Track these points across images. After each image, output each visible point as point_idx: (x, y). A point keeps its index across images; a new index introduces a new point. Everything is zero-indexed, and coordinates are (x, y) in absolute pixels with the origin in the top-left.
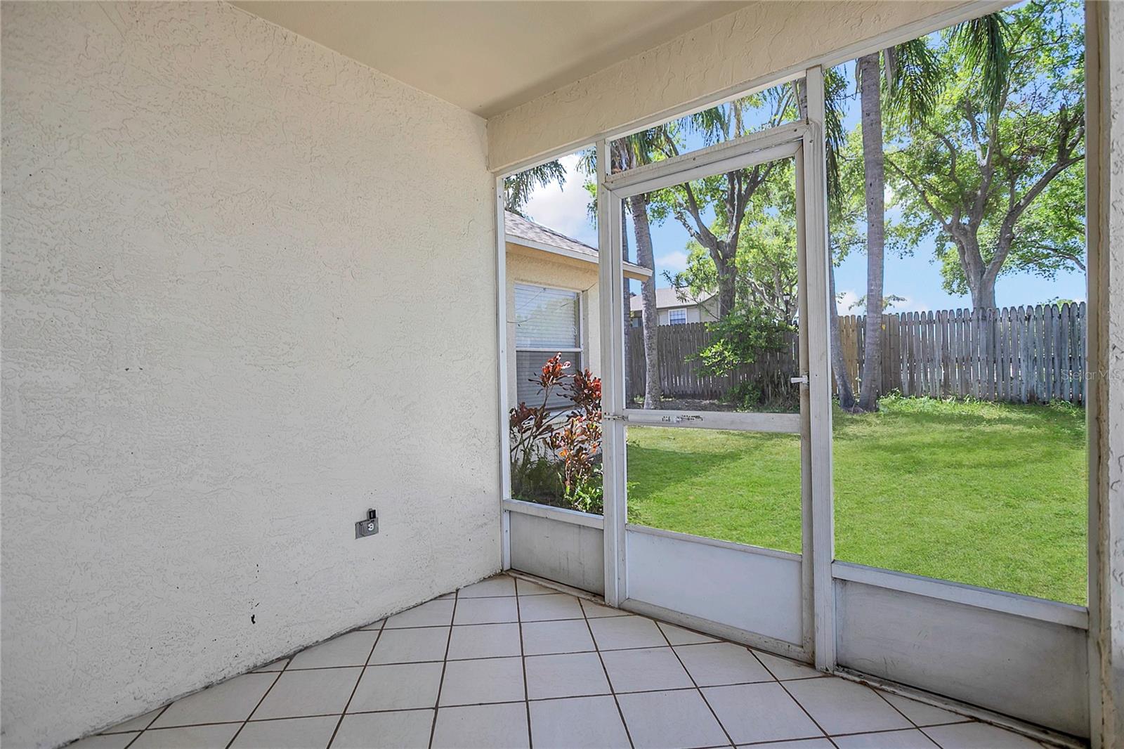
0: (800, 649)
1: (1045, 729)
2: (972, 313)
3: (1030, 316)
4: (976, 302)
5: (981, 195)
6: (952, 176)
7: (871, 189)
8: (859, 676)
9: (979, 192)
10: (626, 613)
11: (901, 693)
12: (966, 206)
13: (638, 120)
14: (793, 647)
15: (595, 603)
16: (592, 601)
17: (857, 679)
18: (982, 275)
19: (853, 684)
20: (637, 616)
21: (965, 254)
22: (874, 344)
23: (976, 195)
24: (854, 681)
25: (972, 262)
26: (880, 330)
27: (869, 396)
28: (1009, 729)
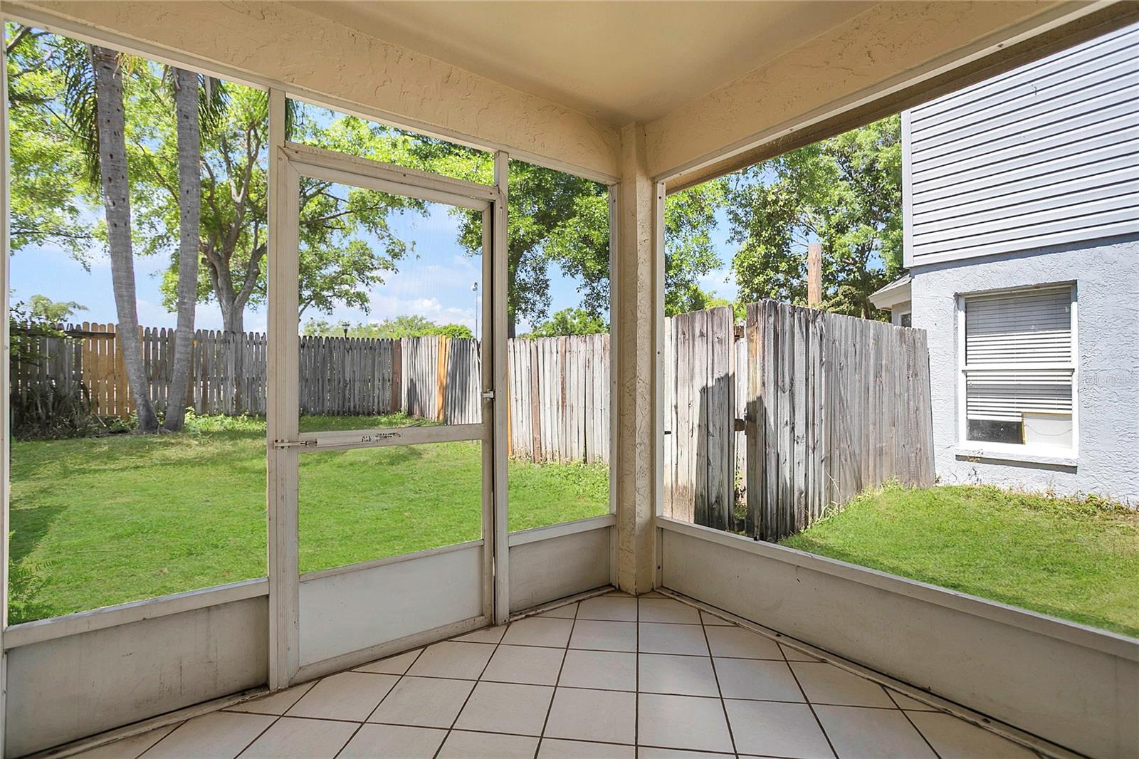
0: (482, 617)
1: (599, 589)
2: (262, 338)
3: (304, 344)
4: (227, 326)
5: (235, 228)
6: (210, 201)
7: (188, 197)
8: (521, 614)
9: (233, 225)
10: (310, 685)
11: (547, 609)
12: (221, 234)
13: (340, 98)
14: (478, 619)
15: (252, 700)
16: (247, 701)
17: (523, 616)
18: (233, 302)
19: (523, 621)
20: (325, 679)
21: (217, 278)
22: (184, 361)
23: (230, 227)
24: (522, 619)
25: (224, 287)
26: (191, 346)
27: (178, 416)
28: (591, 597)
